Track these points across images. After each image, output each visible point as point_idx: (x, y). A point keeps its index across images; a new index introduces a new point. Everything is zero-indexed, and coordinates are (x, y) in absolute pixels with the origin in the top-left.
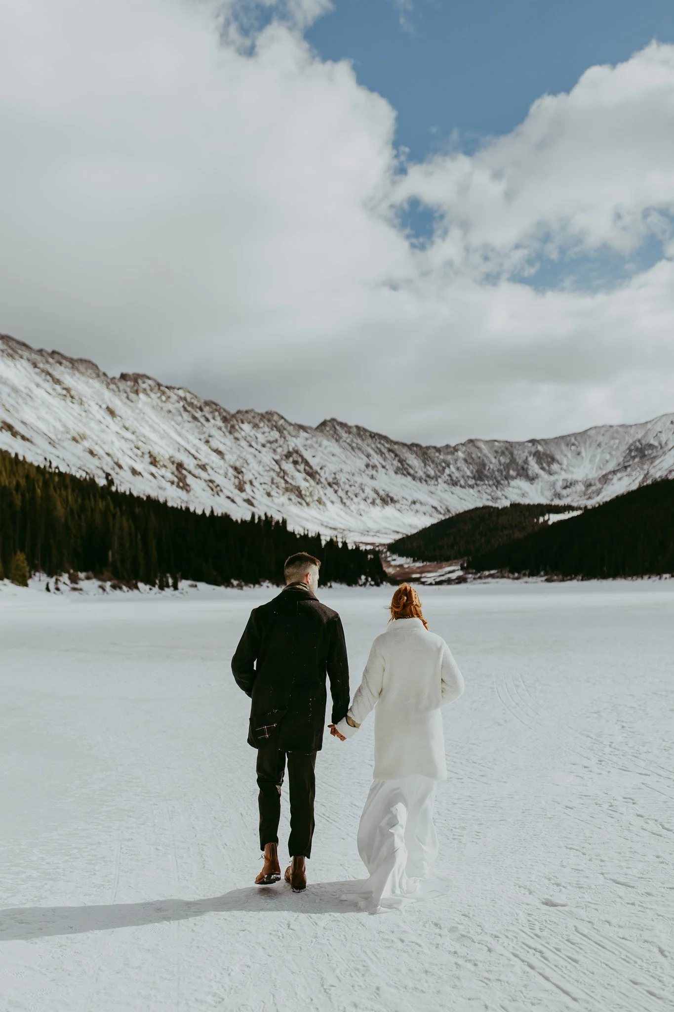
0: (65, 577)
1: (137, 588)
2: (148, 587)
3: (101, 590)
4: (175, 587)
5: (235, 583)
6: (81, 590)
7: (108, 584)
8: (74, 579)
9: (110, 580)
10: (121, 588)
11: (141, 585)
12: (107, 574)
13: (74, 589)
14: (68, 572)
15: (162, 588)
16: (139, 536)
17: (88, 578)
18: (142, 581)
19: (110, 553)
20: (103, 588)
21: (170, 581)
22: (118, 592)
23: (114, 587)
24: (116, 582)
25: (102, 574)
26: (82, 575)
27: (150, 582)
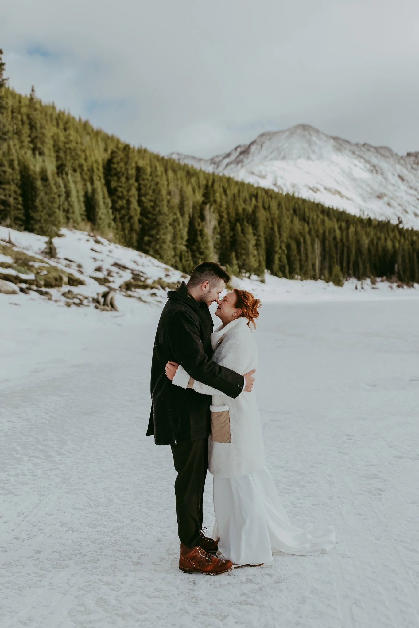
0: (368, 281)
1: (413, 286)
6: (377, 288)
7: (395, 285)
8: (373, 282)
9: (396, 282)
10: (403, 287)
12: (394, 278)
13: (373, 288)
14: (369, 277)
16: (415, 254)
17: (382, 281)
19: (396, 266)
23: (399, 286)
24: (400, 283)
25: (391, 278)
26: (378, 279)
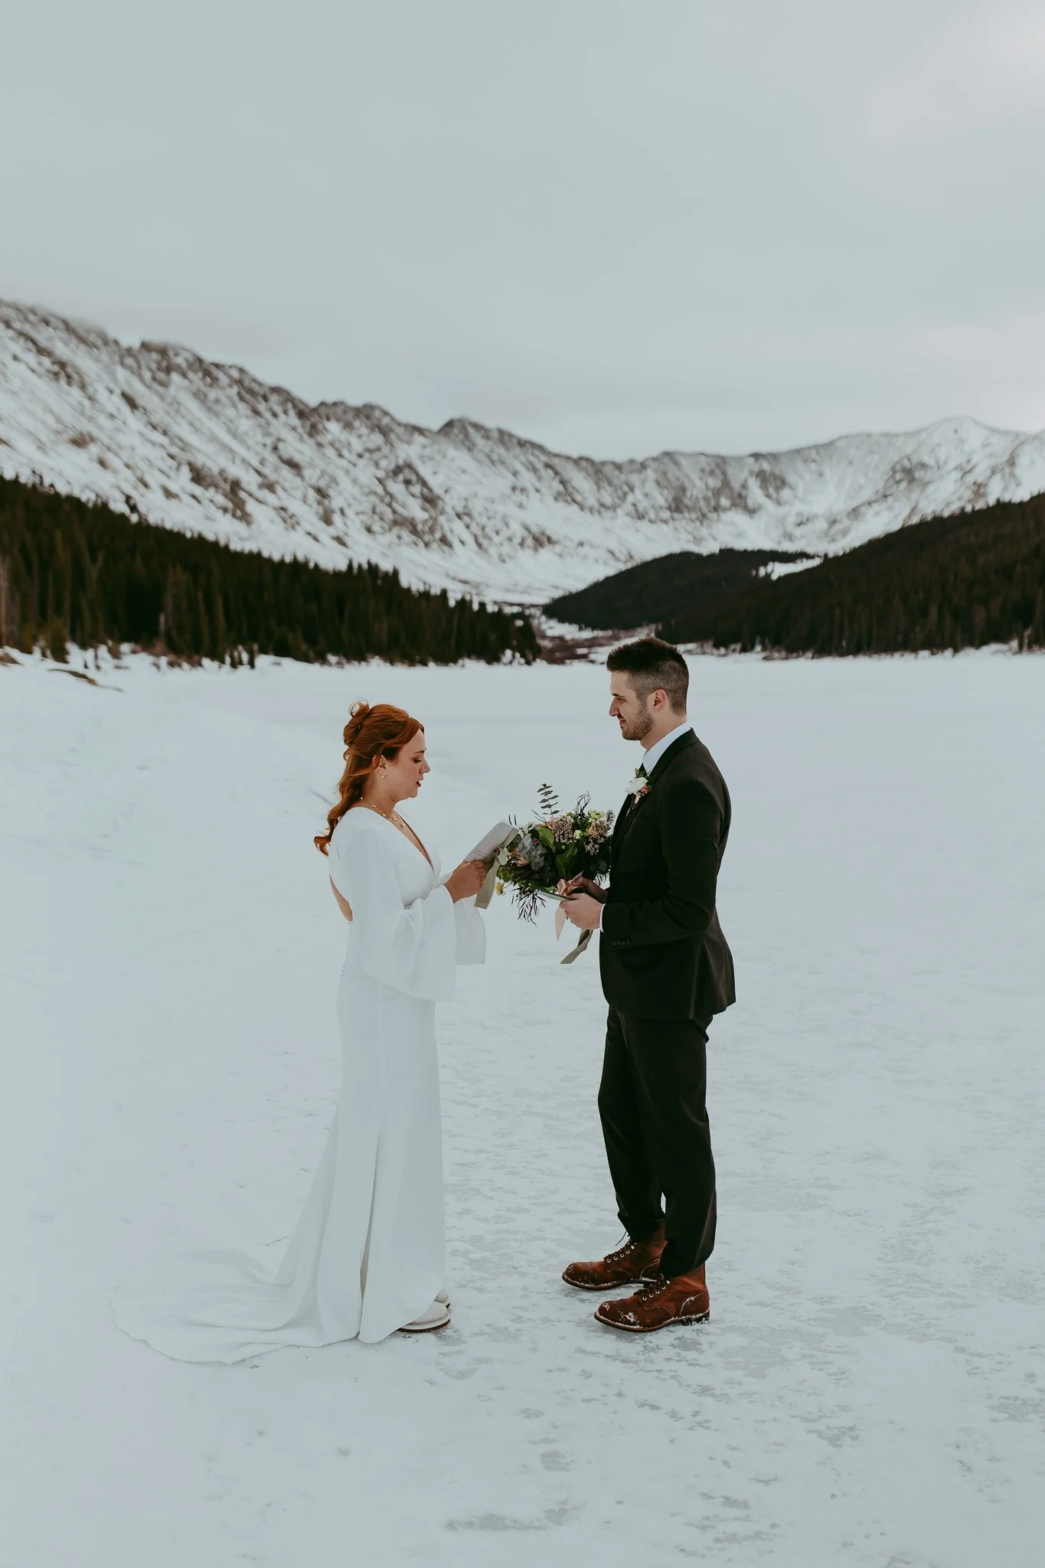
2: (216, 664)
3: (154, 669)
4: (252, 664)
5: (332, 659)
11: (206, 661)
15: (235, 664)
18: (207, 656)
20: (157, 666)
21: (245, 657)
22: (177, 670)
27: (217, 656)
